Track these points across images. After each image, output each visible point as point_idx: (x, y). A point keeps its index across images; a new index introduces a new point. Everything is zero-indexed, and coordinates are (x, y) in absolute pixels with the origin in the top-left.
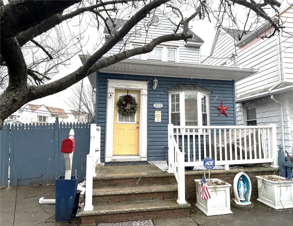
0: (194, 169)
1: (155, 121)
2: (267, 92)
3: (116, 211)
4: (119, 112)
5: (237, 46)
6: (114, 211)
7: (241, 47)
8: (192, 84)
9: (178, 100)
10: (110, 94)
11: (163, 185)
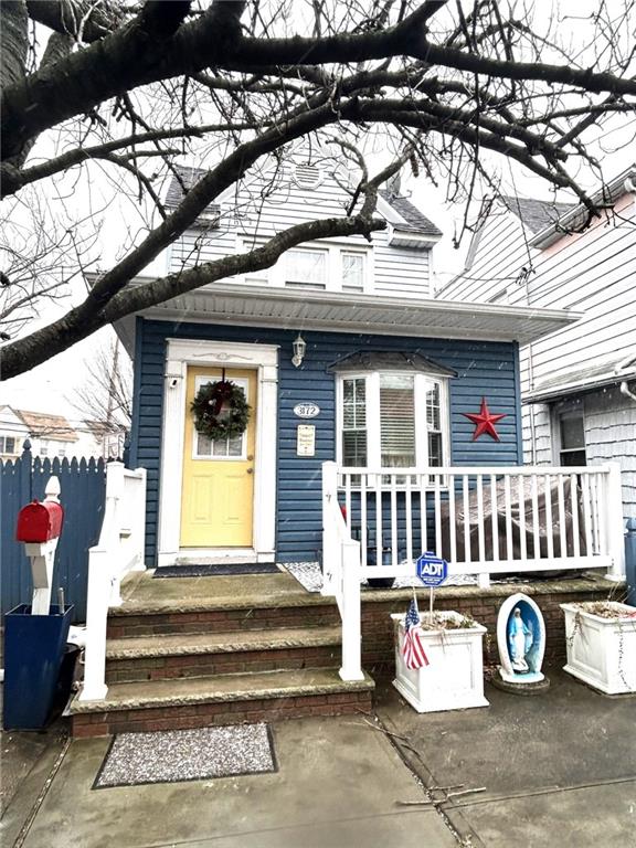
0: (394, 587)
1: (299, 454)
2: (612, 374)
3: (167, 699)
4: (198, 429)
5: (535, 245)
6: (162, 700)
7: (544, 249)
8: (401, 352)
9: (362, 395)
10: (174, 379)
11: (304, 629)
